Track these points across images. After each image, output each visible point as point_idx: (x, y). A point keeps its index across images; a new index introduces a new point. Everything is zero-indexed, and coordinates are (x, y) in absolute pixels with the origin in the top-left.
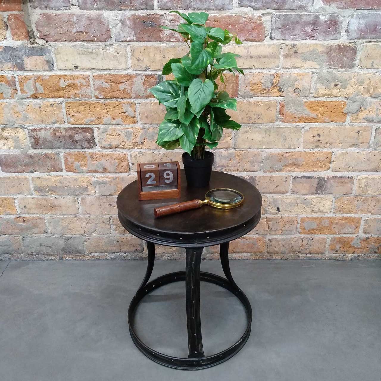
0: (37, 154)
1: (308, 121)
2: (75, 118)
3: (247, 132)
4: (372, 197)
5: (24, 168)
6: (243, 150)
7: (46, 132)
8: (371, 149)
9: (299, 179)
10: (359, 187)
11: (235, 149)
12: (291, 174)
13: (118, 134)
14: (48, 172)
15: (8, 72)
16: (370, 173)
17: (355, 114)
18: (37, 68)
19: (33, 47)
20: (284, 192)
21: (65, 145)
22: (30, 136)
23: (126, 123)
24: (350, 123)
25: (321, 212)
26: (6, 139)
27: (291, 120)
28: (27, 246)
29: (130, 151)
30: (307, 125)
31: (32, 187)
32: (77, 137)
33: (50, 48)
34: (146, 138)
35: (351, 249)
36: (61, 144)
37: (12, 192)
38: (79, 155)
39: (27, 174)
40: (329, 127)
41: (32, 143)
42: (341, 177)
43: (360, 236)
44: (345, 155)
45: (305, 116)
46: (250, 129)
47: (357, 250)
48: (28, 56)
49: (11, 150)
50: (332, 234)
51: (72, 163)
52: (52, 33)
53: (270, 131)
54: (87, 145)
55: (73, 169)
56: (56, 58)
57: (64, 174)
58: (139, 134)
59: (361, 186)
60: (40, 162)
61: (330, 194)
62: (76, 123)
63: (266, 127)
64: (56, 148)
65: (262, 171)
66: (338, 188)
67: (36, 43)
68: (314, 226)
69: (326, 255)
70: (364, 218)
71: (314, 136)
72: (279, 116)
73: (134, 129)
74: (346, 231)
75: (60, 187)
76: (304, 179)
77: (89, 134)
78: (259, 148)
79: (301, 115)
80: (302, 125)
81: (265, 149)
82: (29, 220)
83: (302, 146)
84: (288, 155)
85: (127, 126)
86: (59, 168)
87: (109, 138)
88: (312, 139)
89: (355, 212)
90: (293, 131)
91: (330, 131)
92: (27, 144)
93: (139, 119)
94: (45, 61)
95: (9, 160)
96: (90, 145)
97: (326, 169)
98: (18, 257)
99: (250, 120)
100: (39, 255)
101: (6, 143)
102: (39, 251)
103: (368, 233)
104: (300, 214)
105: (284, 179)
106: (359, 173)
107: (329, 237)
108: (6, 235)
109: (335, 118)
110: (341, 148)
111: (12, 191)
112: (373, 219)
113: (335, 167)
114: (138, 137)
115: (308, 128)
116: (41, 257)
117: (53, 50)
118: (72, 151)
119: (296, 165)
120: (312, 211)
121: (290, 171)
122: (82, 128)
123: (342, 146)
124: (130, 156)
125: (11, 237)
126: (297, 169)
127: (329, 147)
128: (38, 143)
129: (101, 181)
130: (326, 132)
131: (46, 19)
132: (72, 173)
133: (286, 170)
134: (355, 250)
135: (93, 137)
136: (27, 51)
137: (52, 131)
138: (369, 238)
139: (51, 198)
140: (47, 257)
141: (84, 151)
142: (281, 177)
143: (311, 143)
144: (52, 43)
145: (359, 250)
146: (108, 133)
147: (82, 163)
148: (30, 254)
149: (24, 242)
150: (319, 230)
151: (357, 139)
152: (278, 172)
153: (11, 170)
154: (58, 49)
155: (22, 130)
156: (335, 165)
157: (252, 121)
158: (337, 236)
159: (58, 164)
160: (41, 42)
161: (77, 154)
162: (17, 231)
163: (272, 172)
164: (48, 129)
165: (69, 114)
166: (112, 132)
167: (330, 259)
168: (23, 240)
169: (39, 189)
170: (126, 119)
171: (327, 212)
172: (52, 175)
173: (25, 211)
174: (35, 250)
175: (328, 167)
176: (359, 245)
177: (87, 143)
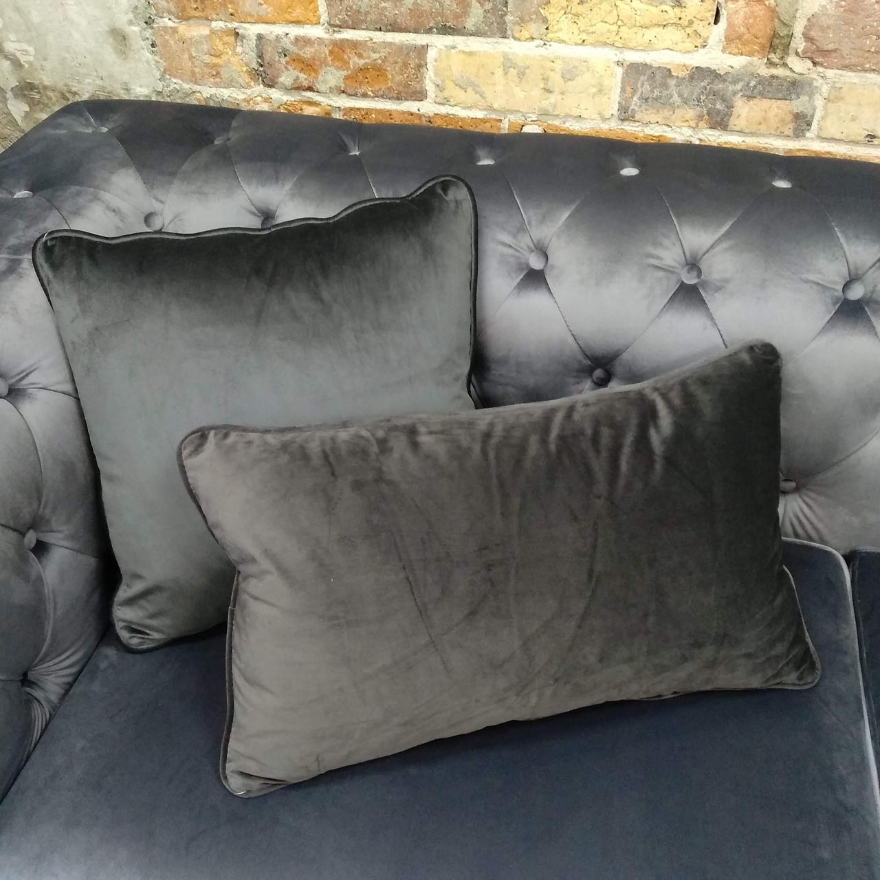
15: (678, 130)
18: (763, 128)
19: (773, 77)
33: (818, 82)
48: (750, 97)
52: (845, 50)
56: (825, 107)
67: (785, 65)
94: (790, 112)
117: (825, 89)
131: (845, 11)
136: (753, 83)
144: (830, 73)
154: (841, 88)
160: (799, 66)
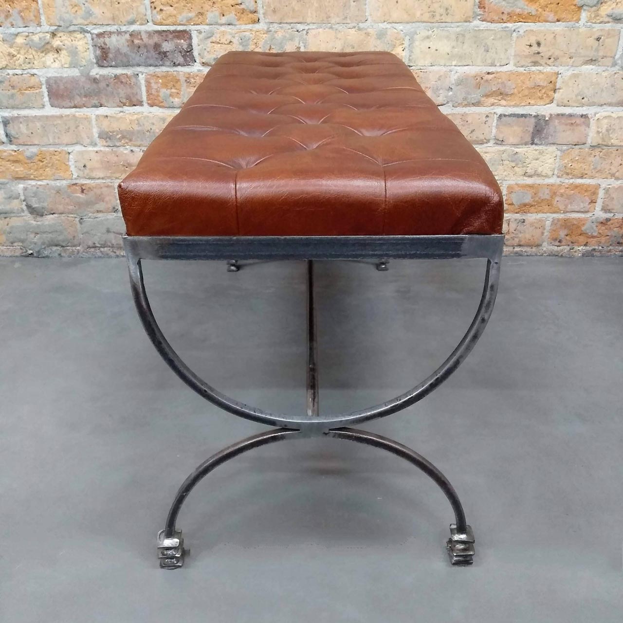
0: (103, 76)
1: (523, 20)
2: (163, 15)
3: (428, 37)
4: (617, 150)
5: (84, 99)
6: (422, 68)
7: (119, 38)
8: (617, 67)
9: (507, 119)
10: (598, 132)
11: (410, 66)
12: (495, 111)
13: (229, 41)
14: (120, 107)
16: (615, 109)
17: (594, 8)
20: (482, 140)
21: (148, 60)
22: (95, 46)
23: (242, 22)
24: (586, 24)
25: (539, 175)
26: (58, 50)
27: (496, 18)
28: (87, 232)
30: (521, 26)
31: (95, 132)
32: (167, 46)
34: (273, 47)
35: (582, 239)
36: (141, 58)
37: (65, 142)
38: (168, 78)
39: (88, 109)
40: (555, 30)
41: (96, 57)
42: (570, 116)
43: (596, 216)
44: (578, 77)
45: (518, 11)
46: (433, 32)
47: (593, 239)
49: (66, 69)
50: (554, 213)
51: (158, 91)
53: (463, 35)
54: (181, 60)
55: (159, 100)
57: (145, 109)
58: (261, 41)
59: (600, 130)
60: (109, 89)
61: (554, 144)
62: (164, 22)
63: (458, 29)
64: (133, 66)
65: (450, 104)
66: (565, 135)
68: (528, 199)
69: (545, 249)
70: (603, 186)
71: (530, 46)
72: (479, 11)
73: (253, 33)
74: (576, 208)
75: (139, 132)
76: (514, 118)
77: (185, 41)
78: (447, 64)
79: (512, 9)
80: (512, 28)
81: (456, 67)
82: (90, 188)
83: (512, 63)
84: (490, 77)
85: (243, 27)
86: (137, 100)
87: (215, 47)
88: (527, 50)
89: (591, 174)
90: (498, 36)
91: (555, 37)
92: (90, 59)
93: (261, 16)
95: (62, 87)
96: (185, 60)
97: (548, 101)
98: (73, 251)
99: (433, 16)
100: (106, 248)
101: (57, 58)
102: (105, 242)
103: (610, 211)
104: (506, 178)
105: (484, 119)
106: (598, 109)
107: (548, 218)
108: (54, 215)
109: (564, 16)
110: (572, 66)
111: (66, 139)
112: (618, 186)
113: (563, 99)
114: (260, 46)
115: (522, 32)
116: (109, 252)
118: (157, 70)
119: (502, 94)
120: (525, 174)
121: (493, 105)
122: (175, 31)
123: (573, 62)
125: (63, 217)
126: (503, 102)
127: (553, 64)
128: (107, 57)
130: (550, 37)
132: (157, 108)
133: (487, 104)
134: (589, 240)
135: (190, 45)
137: (127, 36)
138: (610, 220)
139: (125, 152)
140: (118, 253)
141: (177, 71)
142: (479, 114)
143: (526, 57)
145: (595, 239)
146: (213, 39)
147: (173, 90)
148: (91, 246)
149: (83, 226)
150: (535, 206)
151: (597, 50)
152: (474, 106)
153: (64, 104)
155: (82, 36)
156: (562, 95)
157: (437, 18)
158: (561, 216)
159: (137, 94)
161: (166, 76)
162: (71, 207)
163: (466, 106)
164: (123, 34)
165: (155, 8)
166: (220, 37)
167: (549, 255)
168: (81, 223)
169: (105, 136)
170: (242, 16)
171: (547, 176)
172: (127, 112)
173: (84, 173)
174: (98, 239)
175: (551, 98)
176: (595, 231)
177: (181, 57)
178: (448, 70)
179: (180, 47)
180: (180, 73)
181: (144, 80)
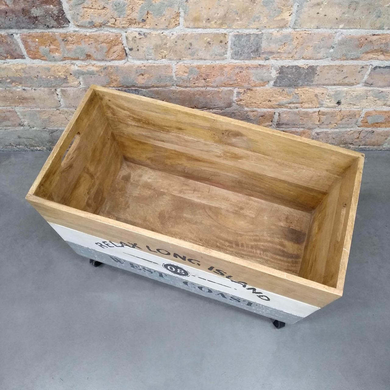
3: (319, 4)
6: (306, 30)
9: (381, 69)
11: (294, 29)
12: (371, 63)
13: (103, 7)
14: (2, 59)
20: (353, 83)
21: (19, 24)
29: (125, 31)
32: (36, 12)
34: (150, 12)
36: (11, 22)
38: (44, 38)
51: (38, 48)
54: (54, 23)
55: (40, 55)
57: (28, 62)
58: (137, 6)
64: (5, 28)
65: (330, 59)
68: (381, 120)
75: (26, 78)
77: (55, 6)
78: (334, 28)
84: (375, 38)
86: (18, 54)
87: (88, 12)
96: (59, 23)
100: (21, 146)
102: (19, 143)
105: (359, 69)
118: (31, 31)
119: (383, 52)
120: (385, 105)
121: (371, 59)
124: (125, 38)
126: (382, 57)
129: (85, 71)
132: (40, 60)
133: (366, 58)
135: (61, 11)
139: (18, 90)
141: (52, 32)
142: (355, 66)
146: (85, 5)
147: (52, 47)
148: (8, 145)
152: (353, 60)
159: (16, 50)
161: (42, 36)
163: (344, 60)
166: (92, 3)
167: (387, 150)
172: (10, 63)
174: (13, 142)
177: (54, 21)
178: (334, 32)
179: (50, 12)
180: (56, 33)
181: (20, 39)
